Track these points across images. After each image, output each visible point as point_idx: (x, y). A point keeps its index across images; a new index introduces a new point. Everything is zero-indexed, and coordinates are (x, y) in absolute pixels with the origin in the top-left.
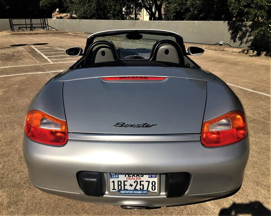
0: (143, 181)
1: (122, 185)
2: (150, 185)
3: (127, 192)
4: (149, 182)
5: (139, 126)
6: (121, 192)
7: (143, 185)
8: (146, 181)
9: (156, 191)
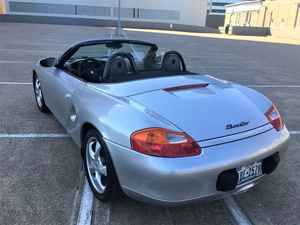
0: (254, 167)
1: (243, 175)
2: (258, 169)
3: (245, 179)
4: (257, 166)
5: (241, 125)
6: (242, 181)
7: (254, 170)
8: (256, 167)
9: (260, 172)
